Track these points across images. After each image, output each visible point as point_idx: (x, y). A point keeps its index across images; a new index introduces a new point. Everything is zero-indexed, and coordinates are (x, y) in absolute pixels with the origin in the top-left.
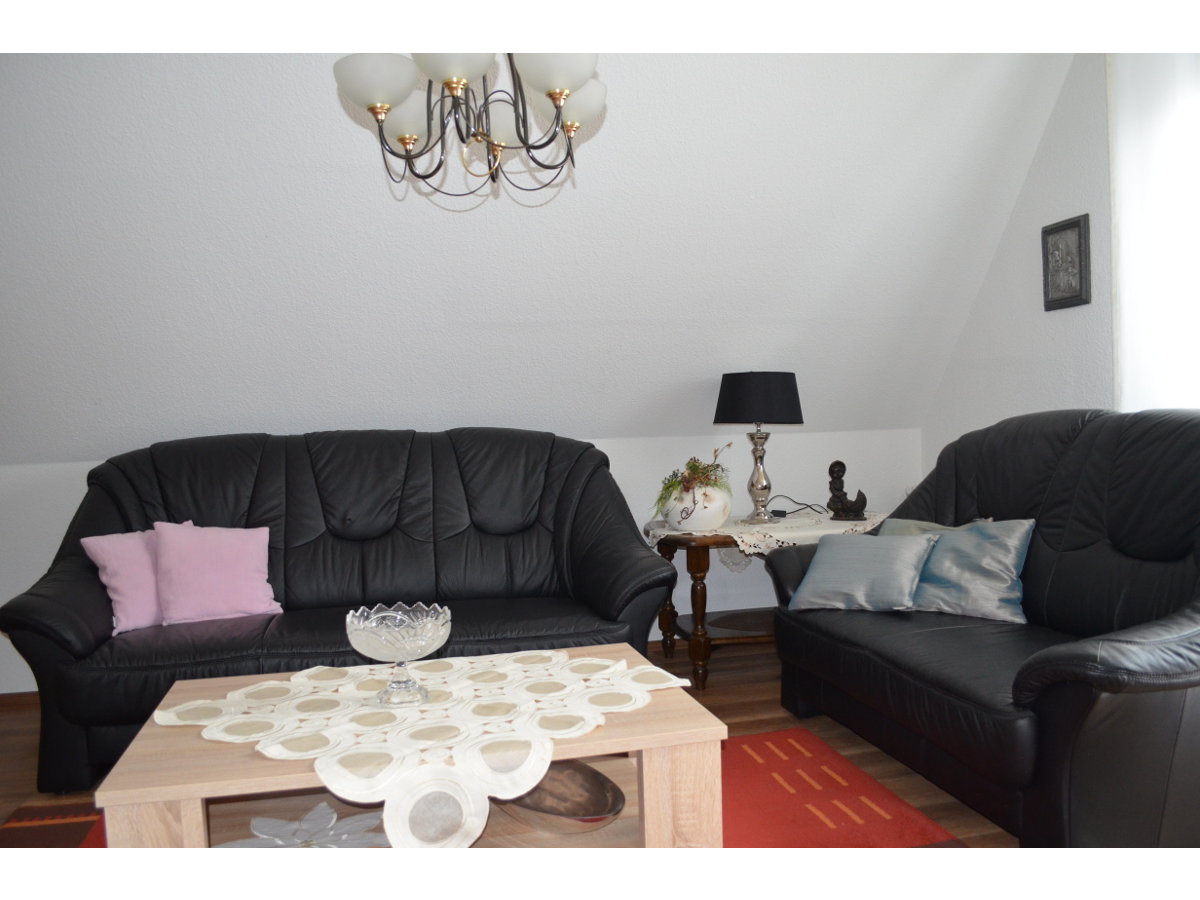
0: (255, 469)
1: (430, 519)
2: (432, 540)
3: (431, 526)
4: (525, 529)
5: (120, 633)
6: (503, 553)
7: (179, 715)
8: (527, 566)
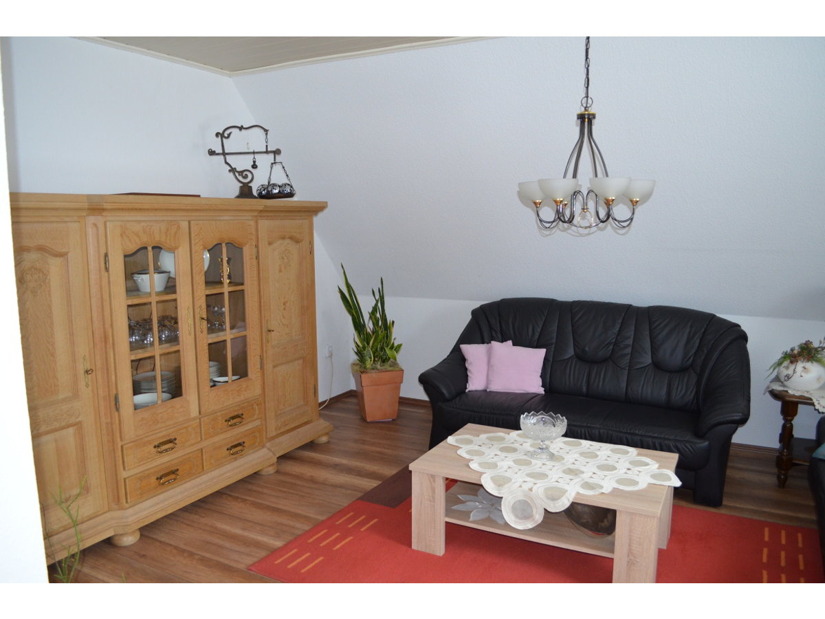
0: (544, 319)
1: (629, 357)
2: (627, 368)
3: (628, 361)
4: (683, 370)
5: (469, 391)
6: (667, 381)
7: (457, 441)
8: (678, 392)
